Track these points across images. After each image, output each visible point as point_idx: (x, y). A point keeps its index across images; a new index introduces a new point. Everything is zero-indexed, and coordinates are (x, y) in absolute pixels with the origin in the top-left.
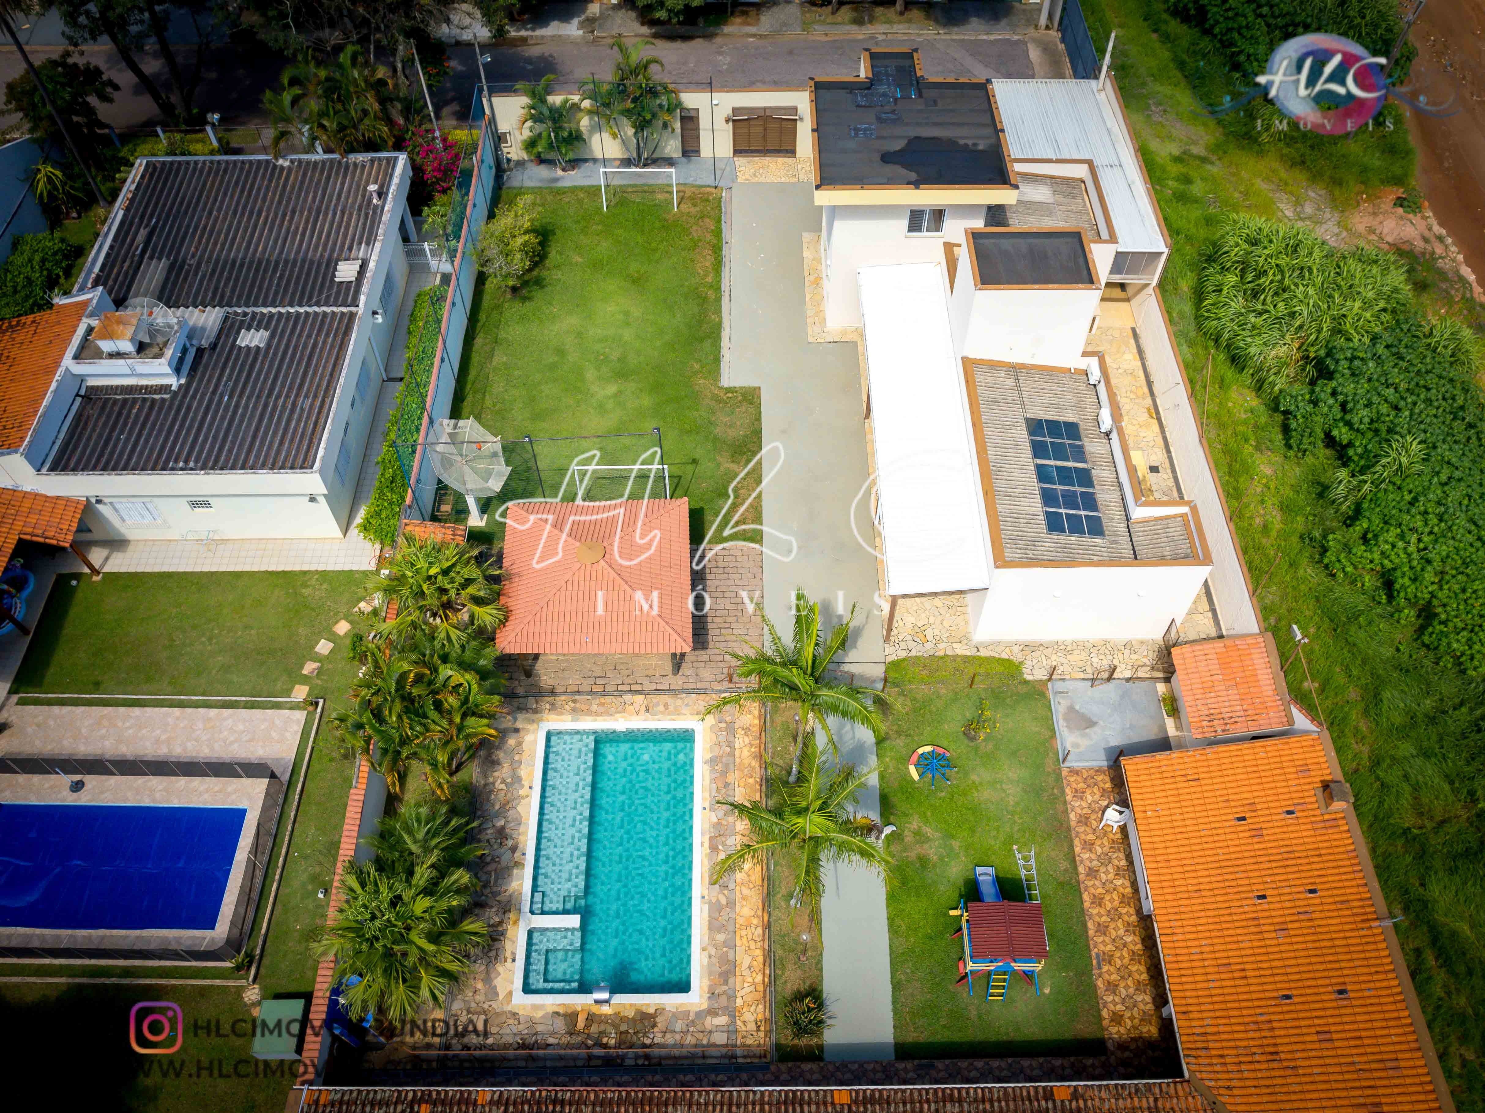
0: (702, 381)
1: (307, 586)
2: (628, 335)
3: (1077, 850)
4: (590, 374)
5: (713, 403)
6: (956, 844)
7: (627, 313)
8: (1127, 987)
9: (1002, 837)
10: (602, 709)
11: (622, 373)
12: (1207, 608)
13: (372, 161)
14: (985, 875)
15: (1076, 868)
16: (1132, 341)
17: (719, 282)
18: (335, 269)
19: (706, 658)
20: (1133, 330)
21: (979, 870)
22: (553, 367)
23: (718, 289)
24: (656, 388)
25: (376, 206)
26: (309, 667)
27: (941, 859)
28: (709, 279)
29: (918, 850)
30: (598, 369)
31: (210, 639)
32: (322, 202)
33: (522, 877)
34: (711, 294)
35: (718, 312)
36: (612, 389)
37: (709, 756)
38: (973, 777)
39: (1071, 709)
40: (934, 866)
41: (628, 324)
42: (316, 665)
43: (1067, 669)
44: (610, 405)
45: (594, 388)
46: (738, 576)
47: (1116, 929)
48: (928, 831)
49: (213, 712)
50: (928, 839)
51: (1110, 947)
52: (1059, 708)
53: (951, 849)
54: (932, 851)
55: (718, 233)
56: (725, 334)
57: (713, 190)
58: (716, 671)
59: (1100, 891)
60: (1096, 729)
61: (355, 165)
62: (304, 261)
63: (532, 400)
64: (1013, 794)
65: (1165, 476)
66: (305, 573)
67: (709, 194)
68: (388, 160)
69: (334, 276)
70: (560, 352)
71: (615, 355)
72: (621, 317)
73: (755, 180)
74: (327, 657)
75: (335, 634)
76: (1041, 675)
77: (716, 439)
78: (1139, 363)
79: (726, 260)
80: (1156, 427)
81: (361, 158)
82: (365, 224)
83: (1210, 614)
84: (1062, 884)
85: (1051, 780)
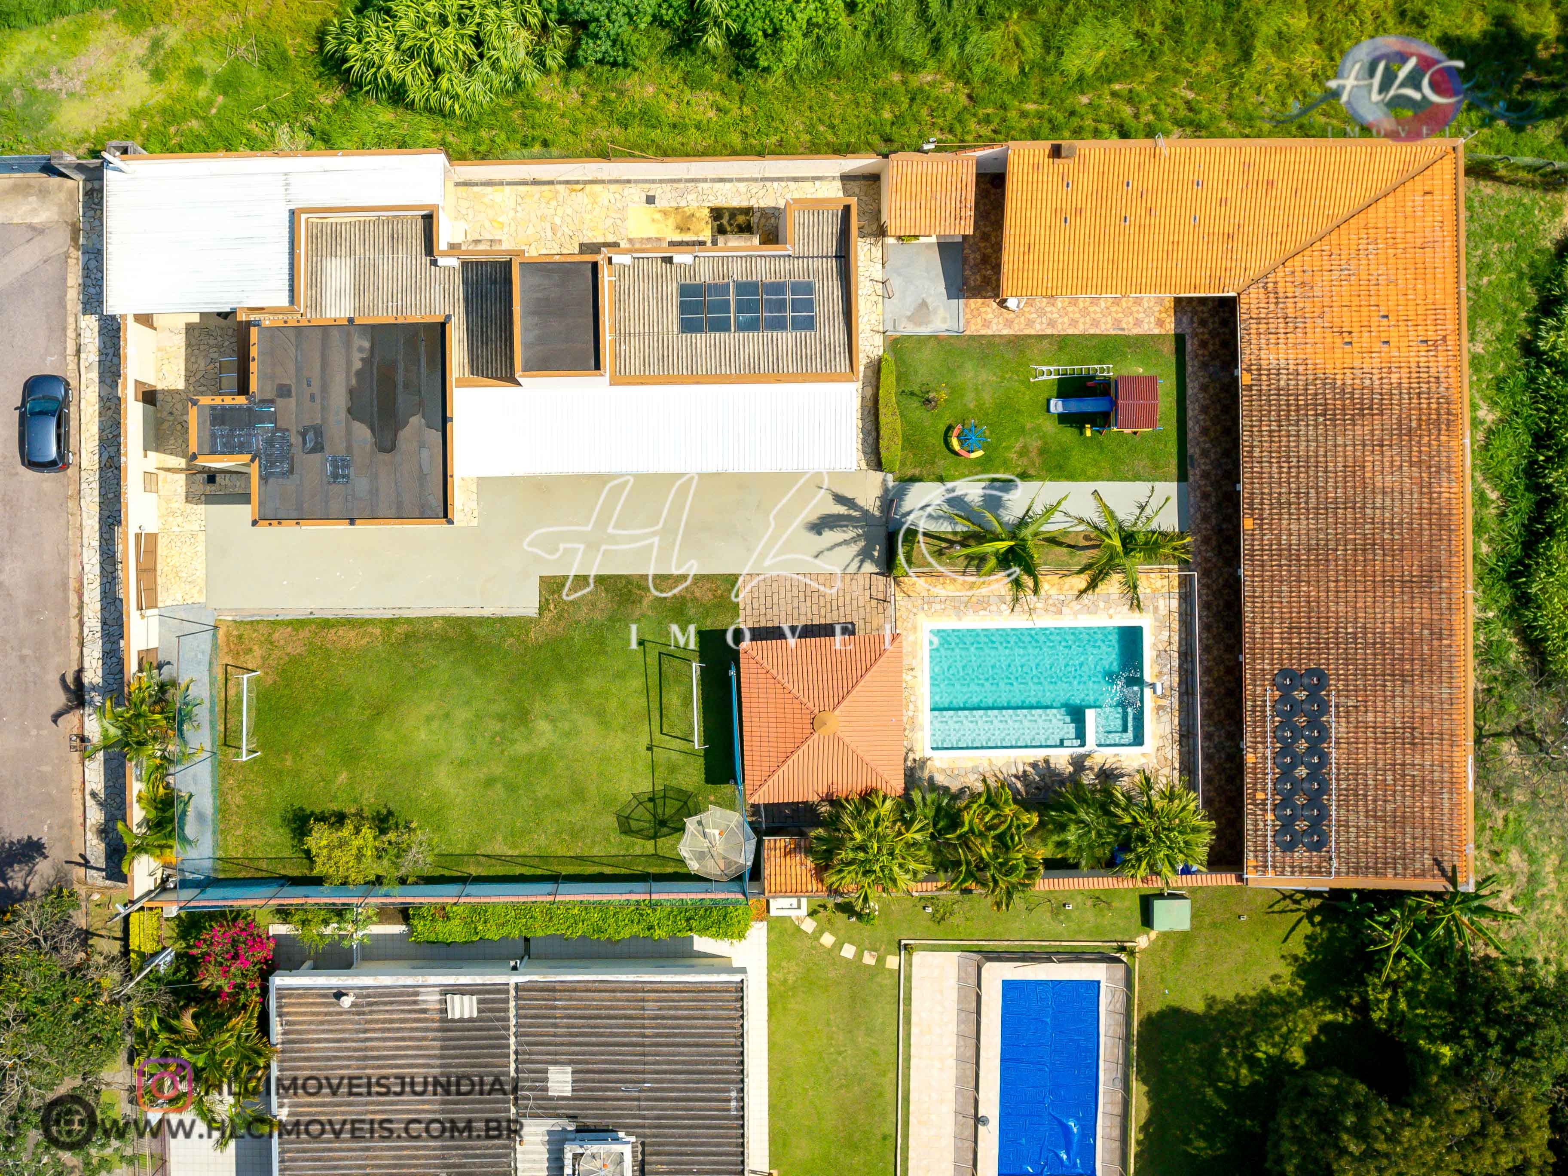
0: (532, 635)
1: (785, 981)
2: (462, 715)
3: (1033, 332)
4: (522, 748)
5: (562, 624)
6: (1028, 426)
7: (429, 719)
8: (1138, 312)
9: (1023, 389)
10: (911, 707)
11: (523, 717)
12: (810, 184)
13: (280, 1015)
14: (1057, 406)
15: (1047, 336)
16: (476, 189)
17: (380, 621)
18: (462, 1020)
19: (862, 622)
20: (457, 184)
21: (1052, 409)
22: (511, 788)
23: (393, 622)
24: (541, 681)
25: (357, 996)
26: (869, 959)
27: (1041, 438)
28: (378, 631)
29: (1034, 454)
30: (513, 742)
31: (840, 1053)
32: (349, 1058)
33: (1057, 757)
34: (399, 630)
35: (428, 621)
36: (543, 725)
37: (954, 618)
38: (972, 406)
39: (909, 319)
40: (1046, 443)
41: (447, 716)
42: (866, 954)
43: (874, 317)
44: (566, 726)
45: (543, 743)
46: (775, 596)
47: (1095, 312)
48: (1018, 445)
49: (914, 1030)
50: (1025, 447)
51: (1109, 319)
52: (909, 329)
53: (1034, 429)
54: (1035, 444)
55: (298, 624)
56: (460, 613)
57: (221, 633)
58: (874, 612)
59: (1066, 319)
60: (929, 301)
61: (285, 1033)
62: (442, 1057)
63: (558, 804)
64: (985, 376)
65: (659, 191)
66: (770, 985)
67: (228, 635)
68: (280, 997)
69: (471, 1020)
70: (490, 782)
71: (496, 726)
72: (435, 724)
73: (201, 583)
74: (858, 947)
75: (834, 945)
76: (879, 340)
77: (611, 619)
78: (507, 188)
79: (342, 614)
80: (597, 188)
81: (276, 1028)
82: (385, 1003)
83: (817, 183)
84: (1060, 348)
85: (975, 344)
